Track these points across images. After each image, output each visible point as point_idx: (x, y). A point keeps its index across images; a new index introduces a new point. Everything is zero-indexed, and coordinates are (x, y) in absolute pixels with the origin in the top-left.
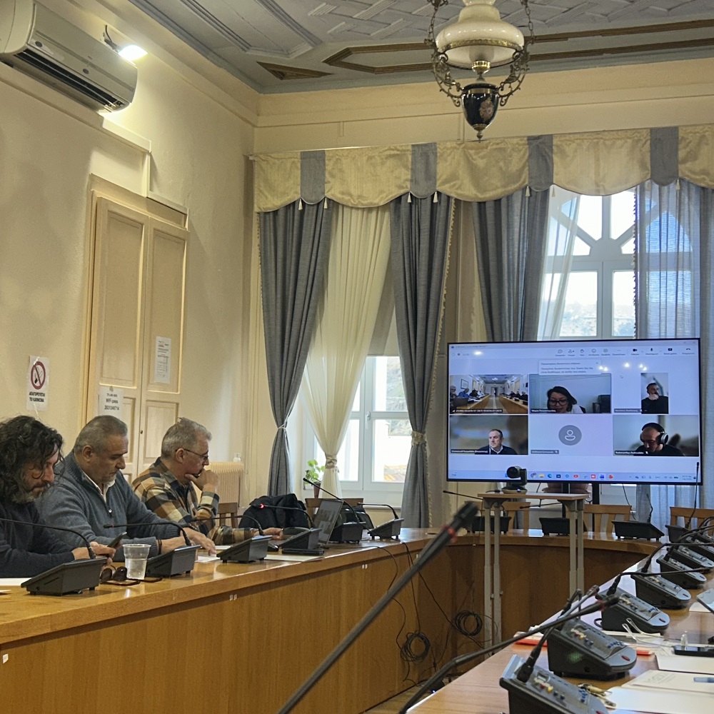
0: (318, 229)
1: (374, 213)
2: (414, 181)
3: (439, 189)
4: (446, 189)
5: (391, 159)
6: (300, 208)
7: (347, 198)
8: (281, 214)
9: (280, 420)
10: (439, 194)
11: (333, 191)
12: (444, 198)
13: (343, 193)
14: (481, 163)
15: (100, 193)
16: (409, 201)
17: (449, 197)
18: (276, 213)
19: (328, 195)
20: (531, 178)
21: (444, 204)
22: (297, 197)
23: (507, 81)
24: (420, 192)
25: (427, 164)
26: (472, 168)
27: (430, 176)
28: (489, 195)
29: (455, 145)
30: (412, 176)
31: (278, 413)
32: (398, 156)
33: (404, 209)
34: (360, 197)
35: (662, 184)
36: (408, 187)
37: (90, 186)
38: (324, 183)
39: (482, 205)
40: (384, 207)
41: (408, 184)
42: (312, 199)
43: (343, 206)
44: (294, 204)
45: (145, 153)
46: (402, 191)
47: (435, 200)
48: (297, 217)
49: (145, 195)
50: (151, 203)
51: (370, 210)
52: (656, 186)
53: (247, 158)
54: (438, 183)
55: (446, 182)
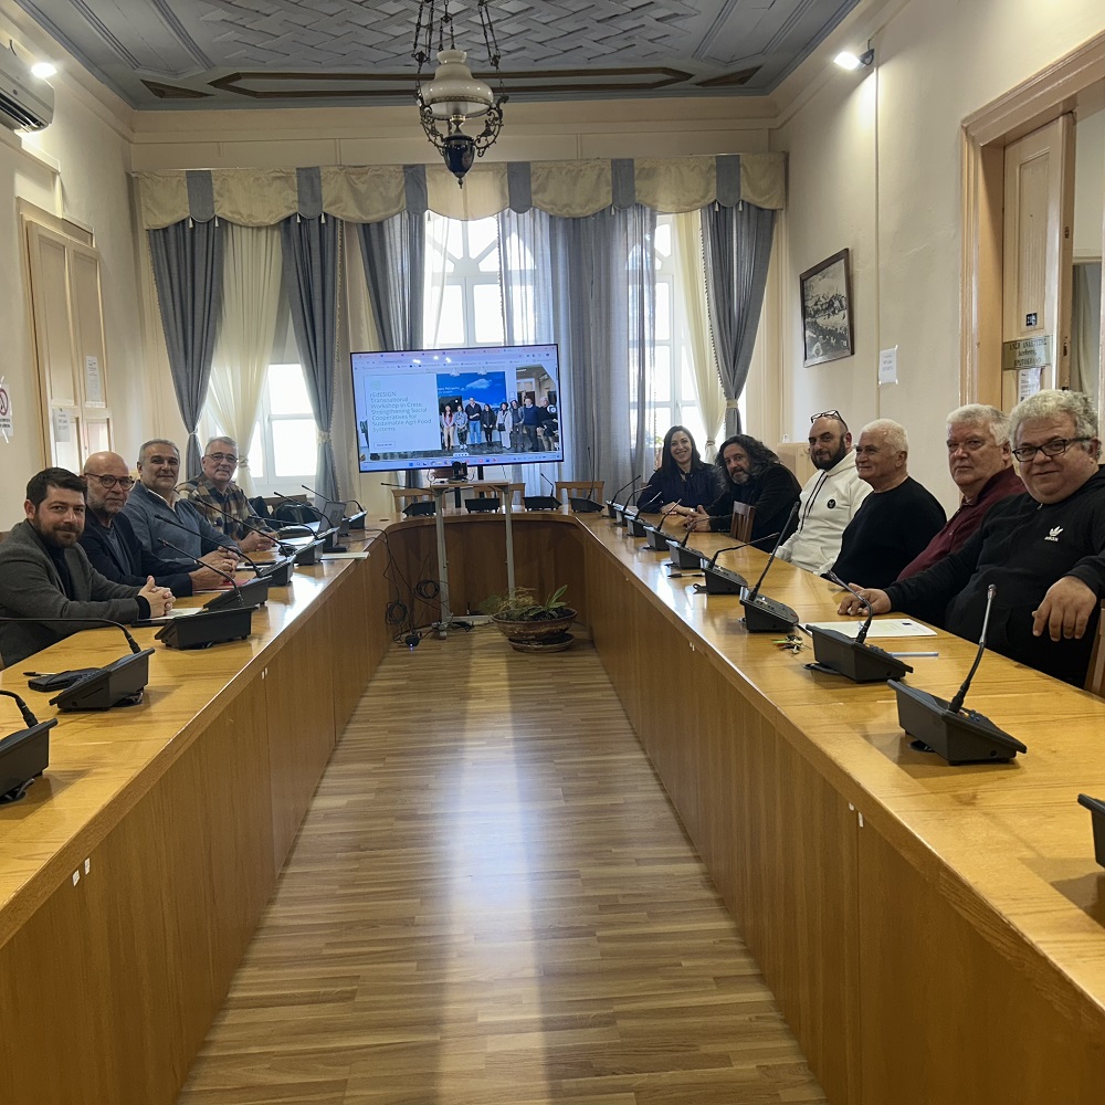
0: (211, 246)
1: (264, 232)
2: (300, 202)
3: (325, 210)
4: (332, 211)
5: (278, 181)
6: (191, 226)
7: (237, 217)
8: (172, 231)
9: (190, 427)
10: (326, 215)
11: (223, 210)
12: (330, 220)
13: (232, 212)
14: (362, 188)
15: (28, 217)
16: (299, 221)
17: (335, 219)
18: (165, 230)
19: (218, 213)
20: (408, 203)
21: (331, 224)
22: (186, 215)
23: (483, 135)
24: (308, 214)
25: (312, 186)
26: (355, 192)
27: (317, 199)
28: (372, 218)
29: (336, 169)
30: (299, 198)
31: (189, 421)
32: (285, 178)
33: (294, 230)
34: (250, 216)
35: (518, 212)
36: (296, 208)
37: (18, 210)
38: (213, 203)
39: (366, 226)
40: (273, 227)
41: (296, 205)
42: (203, 218)
43: (232, 223)
44: (183, 222)
45: (55, 173)
46: (292, 212)
47: (323, 221)
48: (188, 235)
49: (60, 216)
50: (66, 224)
51: (259, 228)
53: (128, 176)
54: (324, 205)
55: (331, 204)
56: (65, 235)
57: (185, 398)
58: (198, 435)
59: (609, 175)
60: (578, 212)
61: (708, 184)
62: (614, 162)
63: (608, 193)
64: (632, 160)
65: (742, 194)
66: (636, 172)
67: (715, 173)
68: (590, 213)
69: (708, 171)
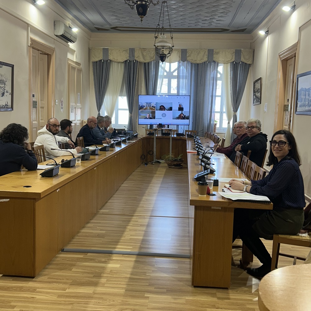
0: (107, 66)
1: (120, 63)
2: (129, 57)
4: (137, 59)
5: (124, 51)
6: (103, 61)
8: (98, 62)
9: (99, 110)
10: (135, 60)
11: (111, 58)
12: (136, 61)
13: (113, 58)
14: (145, 54)
15: (70, 62)
16: (129, 61)
17: (137, 61)
18: (97, 62)
19: (109, 59)
20: (156, 58)
21: (136, 63)
22: (102, 59)
24: (131, 60)
25: (133, 53)
26: (143, 55)
27: (134, 56)
28: (147, 61)
29: (139, 49)
30: (129, 55)
32: (126, 51)
33: (127, 63)
34: (117, 60)
35: (183, 62)
36: (128, 58)
37: (68, 61)
38: (108, 56)
39: (145, 63)
40: (122, 62)
41: (128, 57)
42: (106, 59)
43: (113, 61)
44: (101, 60)
45: (75, 51)
46: (127, 59)
47: (135, 62)
48: (102, 64)
49: (75, 61)
50: (76, 63)
51: (119, 63)
52: (182, 62)
54: (135, 58)
55: (137, 57)
56: (76, 65)
57: (98, 103)
58: (100, 112)
59: (207, 53)
60: (198, 62)
61: (233, 56)
62: (209, 50)
63: (206, 58)
64: (213, 50)
65: (241, 59)
66: (214, 53)
67: (234, 54)
68: (201, 63)
69: (233, 53)
